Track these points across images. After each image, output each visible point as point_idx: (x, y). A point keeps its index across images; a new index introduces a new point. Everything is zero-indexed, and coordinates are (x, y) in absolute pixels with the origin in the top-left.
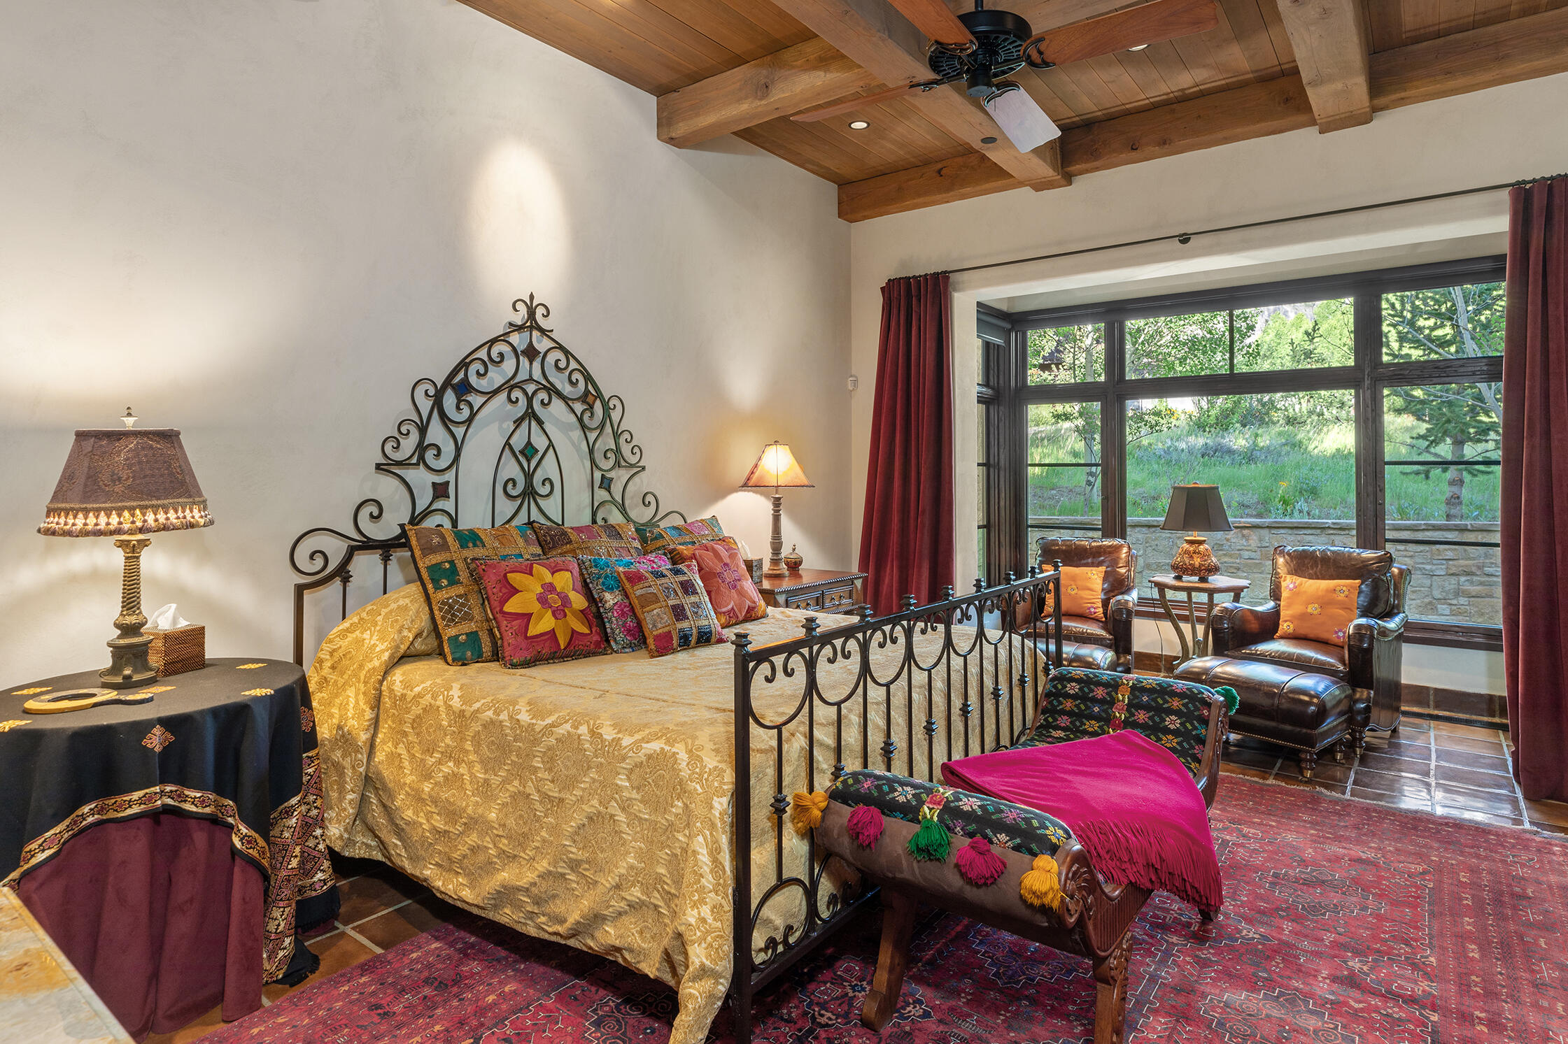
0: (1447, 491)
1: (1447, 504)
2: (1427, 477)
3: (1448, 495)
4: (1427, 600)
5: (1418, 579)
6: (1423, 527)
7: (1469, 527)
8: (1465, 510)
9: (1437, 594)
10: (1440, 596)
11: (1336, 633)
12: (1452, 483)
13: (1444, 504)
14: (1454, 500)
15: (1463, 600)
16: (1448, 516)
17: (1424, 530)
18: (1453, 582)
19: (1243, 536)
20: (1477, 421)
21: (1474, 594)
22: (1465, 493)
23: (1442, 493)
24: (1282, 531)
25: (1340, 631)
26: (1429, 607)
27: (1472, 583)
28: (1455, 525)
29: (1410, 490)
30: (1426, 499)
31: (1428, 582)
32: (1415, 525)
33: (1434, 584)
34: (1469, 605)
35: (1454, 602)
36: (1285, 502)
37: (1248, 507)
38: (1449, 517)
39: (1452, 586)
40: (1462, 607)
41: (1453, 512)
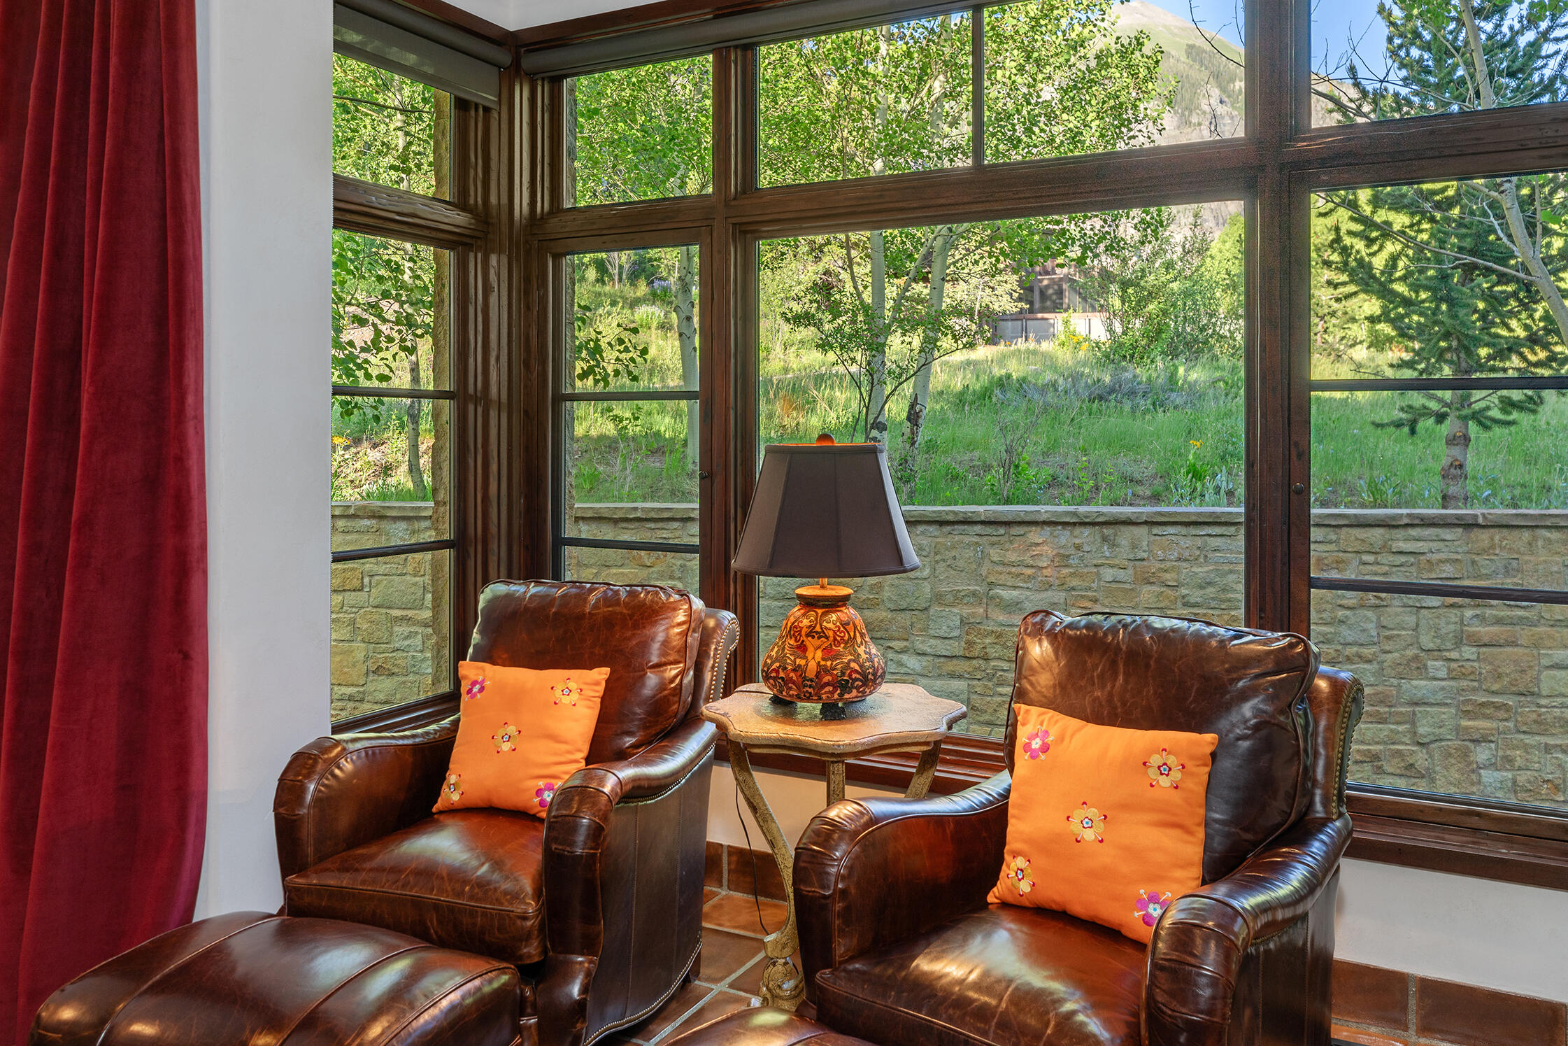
0: (1445, 456)
1: (1444, 477)
2: (1413, 432)
3: (1445, 461)
4: (1410, 653)
5: (1397, 615)
6: (1406, 521)
7: (1480, 521)
8: (1470, 486)
9: (1427, 641)
10: (1431, 646)
11: (1142, 904)
12: (1451, 441)
13: (1438, 478)
14: (1455, 470)
15: (1469, 652)
16: (1444, 497)
17: (1407, 525)
18: (1454, 619)
19: (1105, 539)
20: (1489, 334)
21: (1486, 640)
22: (1472, 461)
23: (1435, 458)
24: (1171, 530)
25: (1154, 899)
26: (1414, 665)
27: (1482, 619)
28: (1458, 517)
29: (1389, 454)
30: (1411, 471)
31: (1411, 620)
32: (1394, 517)
33: (1423, 623)
34: (1478, 660)
35: (1454, 655)
36: (1196, 475)
37: (1139, 482)
38: (1446, 500)
39: (1452, 627)
40: (1468, 664)
41: (1453, 490)
